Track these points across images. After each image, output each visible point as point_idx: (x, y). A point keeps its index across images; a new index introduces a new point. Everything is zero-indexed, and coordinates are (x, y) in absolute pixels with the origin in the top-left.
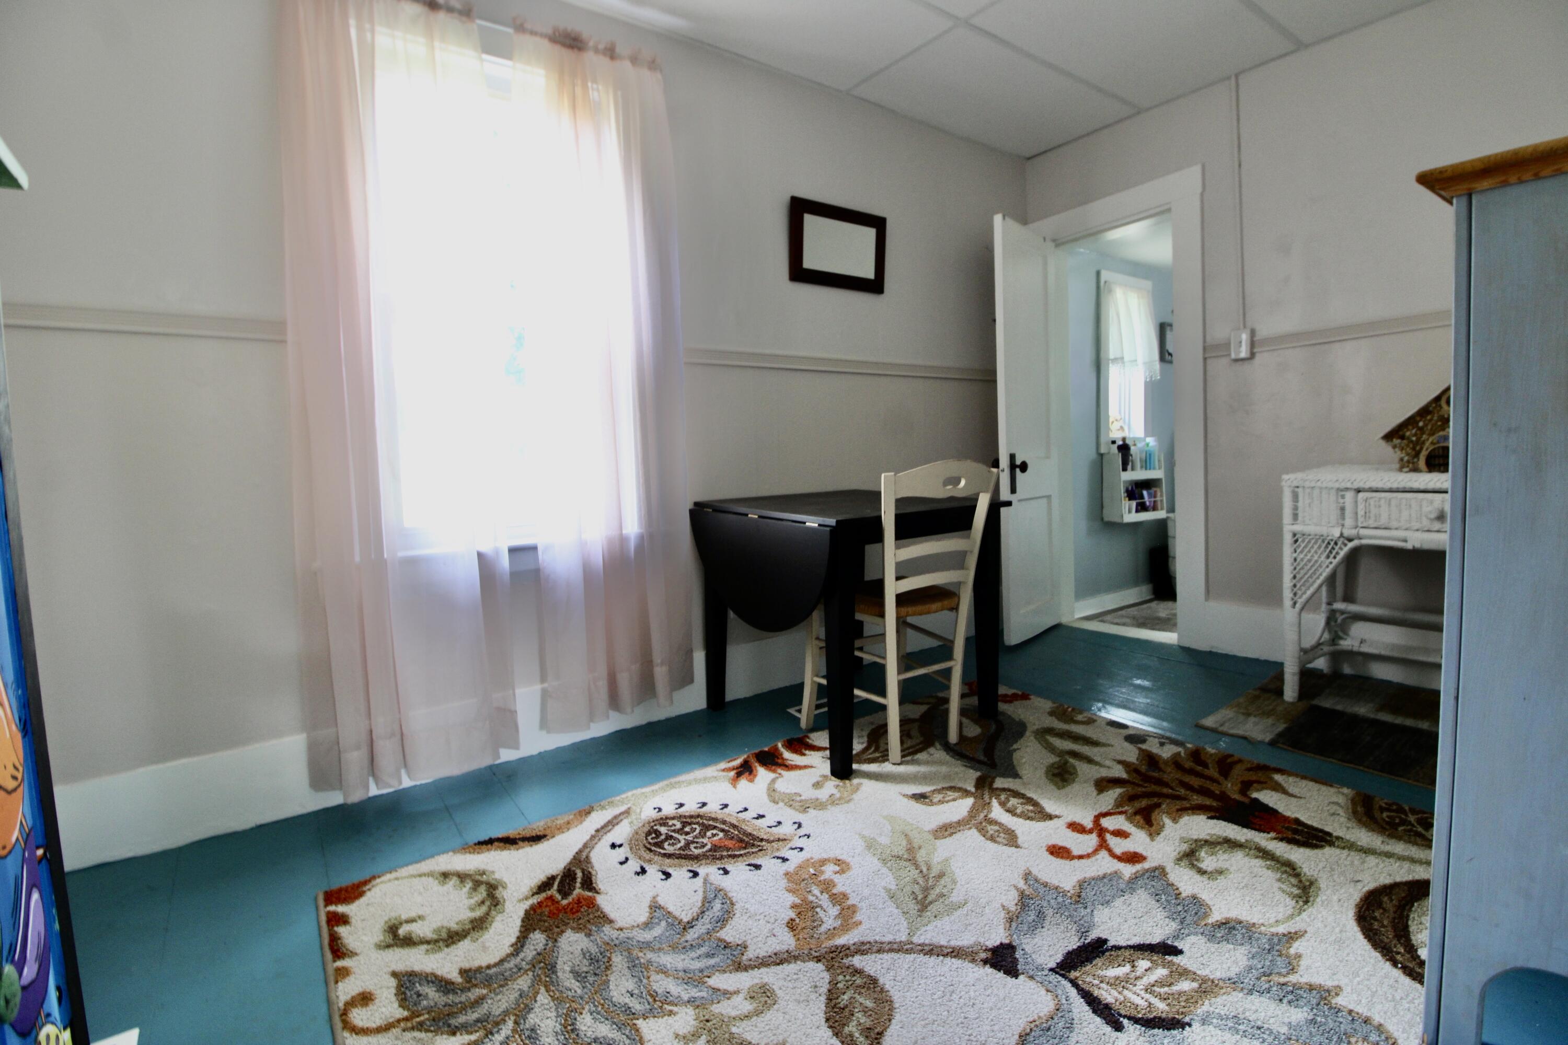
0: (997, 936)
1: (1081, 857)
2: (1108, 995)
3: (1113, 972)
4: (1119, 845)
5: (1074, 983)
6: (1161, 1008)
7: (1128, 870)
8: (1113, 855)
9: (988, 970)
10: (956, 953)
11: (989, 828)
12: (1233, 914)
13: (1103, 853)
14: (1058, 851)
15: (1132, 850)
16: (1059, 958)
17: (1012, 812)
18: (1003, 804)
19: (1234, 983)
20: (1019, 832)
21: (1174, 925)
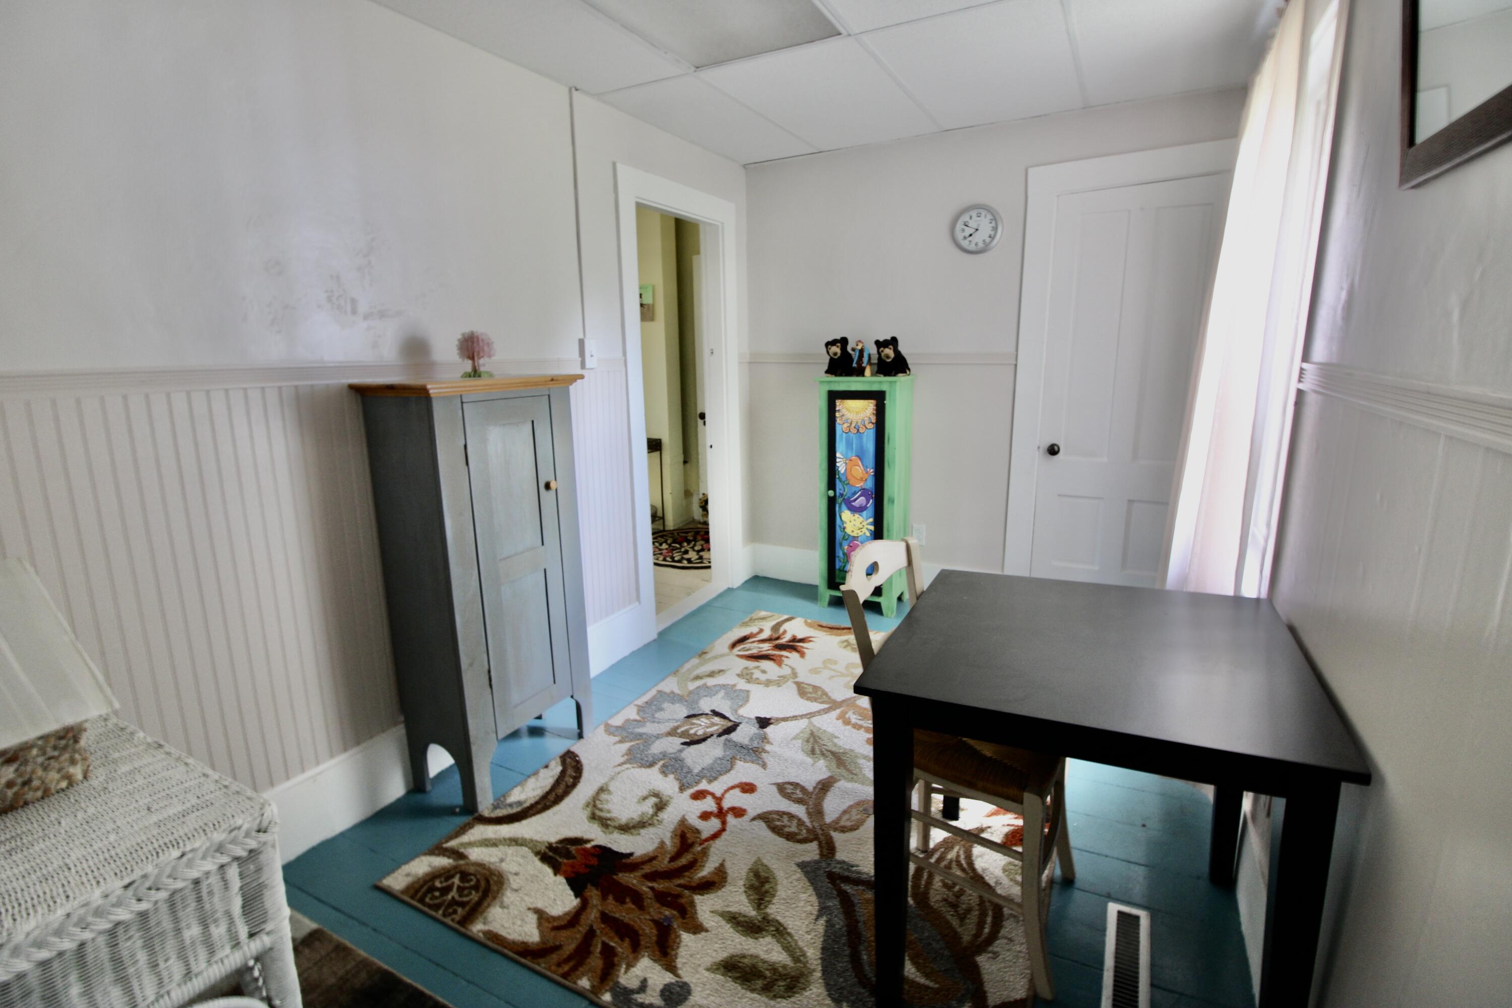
0: (769, 730)
1: (732, 788)
2: (717, 720)
3: (715, 728)
4: (709, 804)
5: (730, 721)
6: (695, 721)
7: (703, 785)
8: (713, 795)
9: (768, 717)
10: (785, 719)
11: (800, 795)
12: (649, 771)
13: (718, 794)
14: (748, 788)
15: (699, 802)
16: (739, 728)
17: (791, 816)
18: (801, 823)
19: (658, 737)
20: (778, 797)
21: (683, 755)
